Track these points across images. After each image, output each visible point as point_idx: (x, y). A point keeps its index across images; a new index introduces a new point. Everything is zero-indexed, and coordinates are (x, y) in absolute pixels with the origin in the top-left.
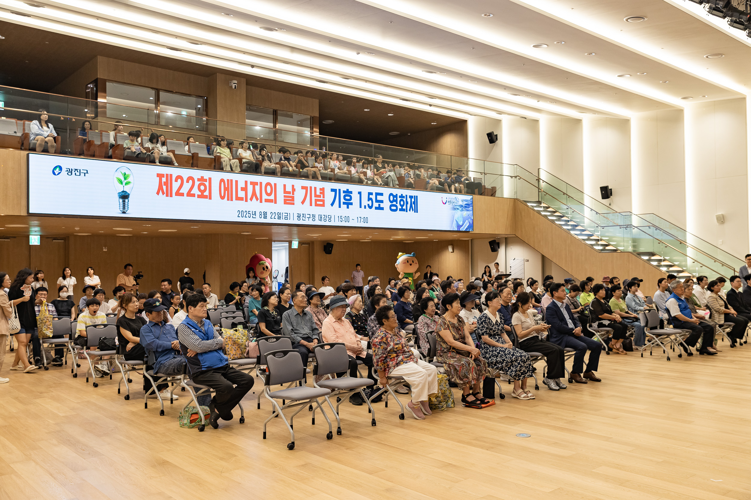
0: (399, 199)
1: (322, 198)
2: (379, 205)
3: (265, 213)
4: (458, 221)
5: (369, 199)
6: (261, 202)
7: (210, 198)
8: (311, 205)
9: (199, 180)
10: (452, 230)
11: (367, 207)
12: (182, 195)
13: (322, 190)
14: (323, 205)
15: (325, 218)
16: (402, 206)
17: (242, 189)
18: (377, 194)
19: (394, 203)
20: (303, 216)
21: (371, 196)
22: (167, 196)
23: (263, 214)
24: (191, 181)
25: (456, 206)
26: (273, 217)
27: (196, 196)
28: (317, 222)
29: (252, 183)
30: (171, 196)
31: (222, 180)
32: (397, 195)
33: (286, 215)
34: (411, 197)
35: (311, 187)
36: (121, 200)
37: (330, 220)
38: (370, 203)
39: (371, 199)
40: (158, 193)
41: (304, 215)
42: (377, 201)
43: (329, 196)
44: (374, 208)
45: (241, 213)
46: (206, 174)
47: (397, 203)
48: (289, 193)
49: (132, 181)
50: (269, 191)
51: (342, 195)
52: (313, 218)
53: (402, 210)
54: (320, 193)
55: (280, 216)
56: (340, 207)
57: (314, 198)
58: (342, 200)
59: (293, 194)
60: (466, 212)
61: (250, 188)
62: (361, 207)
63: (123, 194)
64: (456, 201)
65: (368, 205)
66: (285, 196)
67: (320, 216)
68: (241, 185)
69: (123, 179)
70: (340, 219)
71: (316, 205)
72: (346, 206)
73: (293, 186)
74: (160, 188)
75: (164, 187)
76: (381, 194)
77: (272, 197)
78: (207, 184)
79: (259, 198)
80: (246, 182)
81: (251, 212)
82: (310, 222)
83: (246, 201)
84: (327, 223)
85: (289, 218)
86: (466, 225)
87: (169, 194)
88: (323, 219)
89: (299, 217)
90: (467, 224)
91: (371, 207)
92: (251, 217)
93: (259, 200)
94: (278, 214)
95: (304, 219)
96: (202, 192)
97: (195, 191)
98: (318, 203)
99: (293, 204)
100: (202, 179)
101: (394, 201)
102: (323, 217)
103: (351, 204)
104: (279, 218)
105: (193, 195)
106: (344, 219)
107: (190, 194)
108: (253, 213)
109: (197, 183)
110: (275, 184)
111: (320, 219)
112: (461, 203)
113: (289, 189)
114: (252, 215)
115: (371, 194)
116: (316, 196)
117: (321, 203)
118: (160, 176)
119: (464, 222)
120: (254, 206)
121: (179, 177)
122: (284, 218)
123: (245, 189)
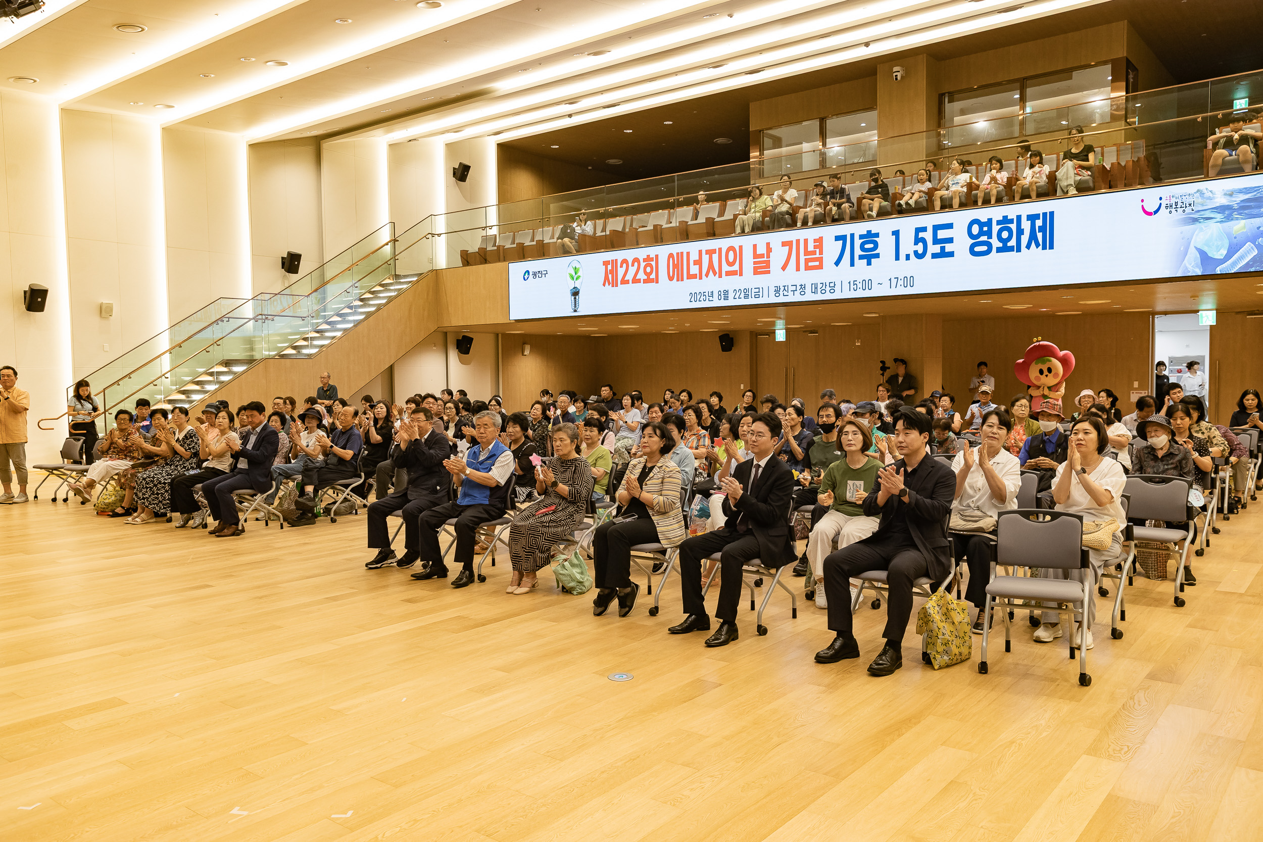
0: (995, 228)
1: (818, 255)
2: (943, 248)
3: (726, 292)
4: (1205, 249)
5: (917, 240)
6: (720, 276)
7: (657, 282)
8: (798, 269)
9: (644, 260)
10: (1179, 274)
11: (912, 256)
12: (627, 282)
13: (819, 242)
14: (820, 267)
15: (824, 288)
16: (1004, 241)
17: (695, 263)
18: (936, 228)
19: (984, 238)
20: (784, 289)
21: (921, 235)
22: (613, 286)
23: (722, 293)
24: (636, 264)
25: (1199, 211)
26: (737, 296)
27: (642, 281)
28: (809, 297)
29: (708, 252)
30: (617, 286)
31: (671, 255)
32: (990, 220)
33: (757, 290)
34: (1032, 218)
35: (798, 241)
36: (573, 298)
37: (832, 291)
38: (920, 248)
39: (924, 241)
40: (604, 285)
41: (786, 288)
42: (936, 241)
43: (832, 249)
44: (929, 255)
45: (694, 296)
46: (652, 251)
47: (990, 237)
48: (762, 256)
49: (581, 275)
50: (731, 259)
51: (858, 242)
52: (801, 290)
53: (1004, 249)
54: (815, 247)
55: (747, 293)
56: (852, 264)
57: (802, 258)
58: (858, 252)
59: (768, 256)
60: (1243, 222)
61: (706, 258)
62: (897, 258)
63: (574, 290)
64: (1200, 200)
65: (916, 252)
66: (755, 263)
67: (813, 285)
68: (694, 256)
69: (574, 274)
70: (852, 286)
71: (808, 268)
72: (865, 261)
73: (768, 244)
74: (606, 278)
75: (610, 276)
76: (950, 226)
77: (736, 267)
78: (653, 263)
79: (717, 271)
80: (700, 252)
81: (707, 294)
82: (797, 298)
83: (701, 278)
84: (828, 296)
85: (761, 296)
86: (1241, 258)
87: (614, 284)
88: (819, 290)
89: (777, 291)
90: (1248, 252)
91: (920, 256)
92: (707, 299)
93: (717, 275)
94: (745, 291)
95: (786, 293)
96: (648, 274)
97: (641, 276)
98: (810, 264)
99: (769, 272)
100: (648, 259)
101: (981, 233)
102: (820, 286)
103: (877, 256)
104: (746, 297)
105: (639, 281)
106: (860, 285)
107: (636, 281)
108: (710, 293)
109: (643, 264)
110: (741, 247)
111: (813, 291)
112: (1223, 201)
113: (762, 250)
114: (707, 297)
115: (924, 229)
116: (807, 253)
117: (817, 263)
118: (606, 263)
119: (1233, 250)
120: (712, 284)
121: (625, 261)
122: (753, 296)
123: (698, 262)
